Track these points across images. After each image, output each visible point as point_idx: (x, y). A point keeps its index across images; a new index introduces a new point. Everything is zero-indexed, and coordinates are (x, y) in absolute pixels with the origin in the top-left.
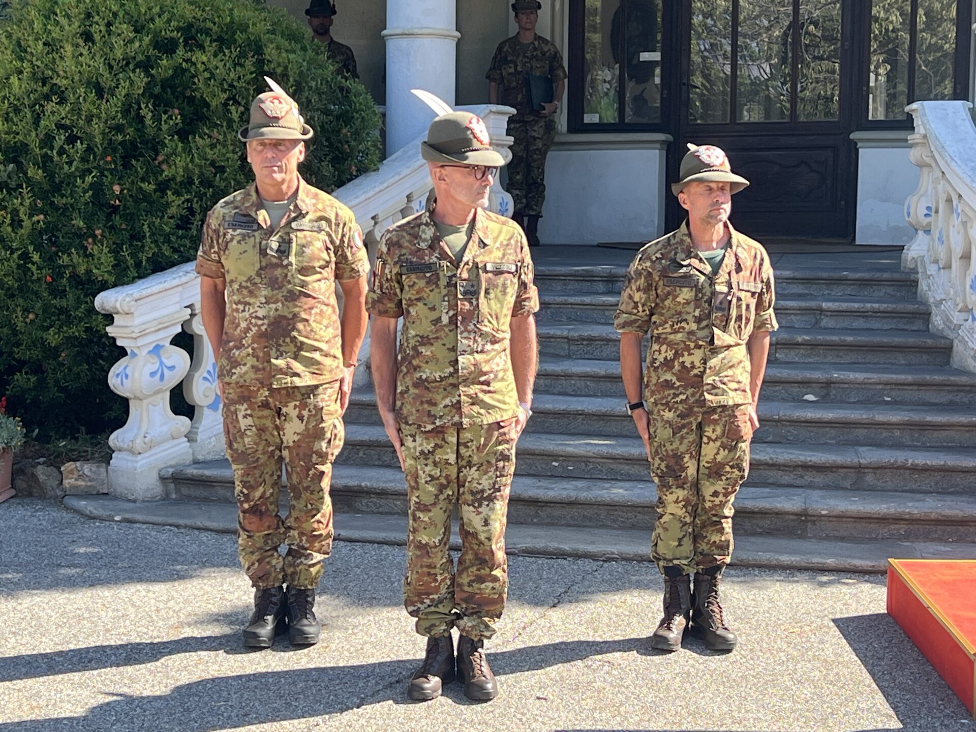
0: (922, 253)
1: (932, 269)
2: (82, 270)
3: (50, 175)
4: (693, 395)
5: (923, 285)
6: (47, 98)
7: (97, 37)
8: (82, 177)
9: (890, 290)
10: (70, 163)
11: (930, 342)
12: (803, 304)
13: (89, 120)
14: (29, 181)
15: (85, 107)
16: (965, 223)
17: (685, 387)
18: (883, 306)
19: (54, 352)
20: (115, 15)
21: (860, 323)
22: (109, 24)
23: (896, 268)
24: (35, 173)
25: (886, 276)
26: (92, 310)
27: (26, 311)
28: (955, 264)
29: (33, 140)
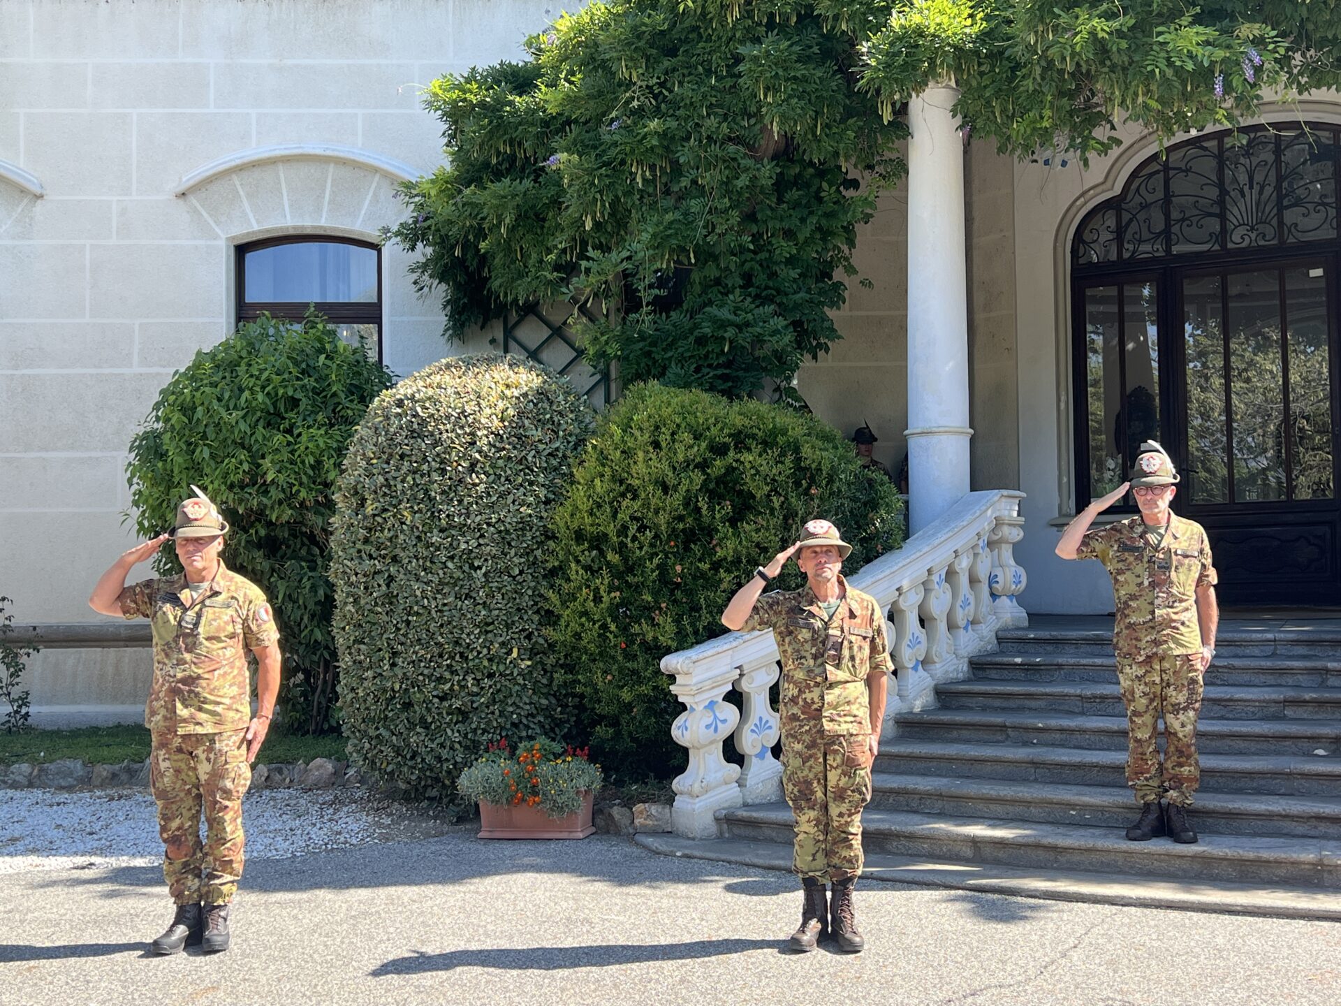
2: (650, 637)
3: (625, 560)
4: (815, 726)
6: (623, 495)
7: (664, 444)
8: (651, 560)
10: (641, 548)
12: (1309, 664)
13: (657, 512)
14: (608, 564)
15: (653, 501)
17: (808, 720)
19: (629, 707)
20: (678, 426)
22: (673, 434)
24: (613, 557)
26: (658, 672)
27: (605, 672)
29: (611, 530)
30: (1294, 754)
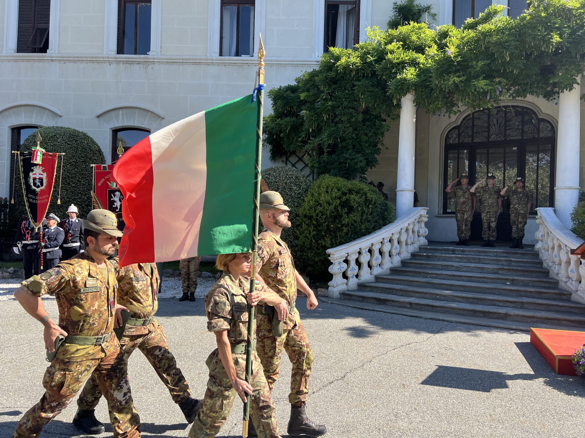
0: (541, 247)
1: (543, 251)
2: (324, 244)
3: (318, 223)
5: (541, 255)
6: (318, 206)
7: (329, 192)
8: (325, 223)
9: (531, 256)
10: (322, 220)
11: (542, 270)
12: (506, 259)
13: (327, 210)
14: (313, 224)
15: (326, 207)
16: (552, 239)
18: (529, 260)
19: (317, 263)
20: (333, 187)
21: (523, 265)
22: (332, 189)
23: (533, 250)
24: (314, 222)
25: (530, 252)
26: (325, 253)
27: (311, 253)
28: (550, 250)
29: (314, 215)
30: (501, 284)
